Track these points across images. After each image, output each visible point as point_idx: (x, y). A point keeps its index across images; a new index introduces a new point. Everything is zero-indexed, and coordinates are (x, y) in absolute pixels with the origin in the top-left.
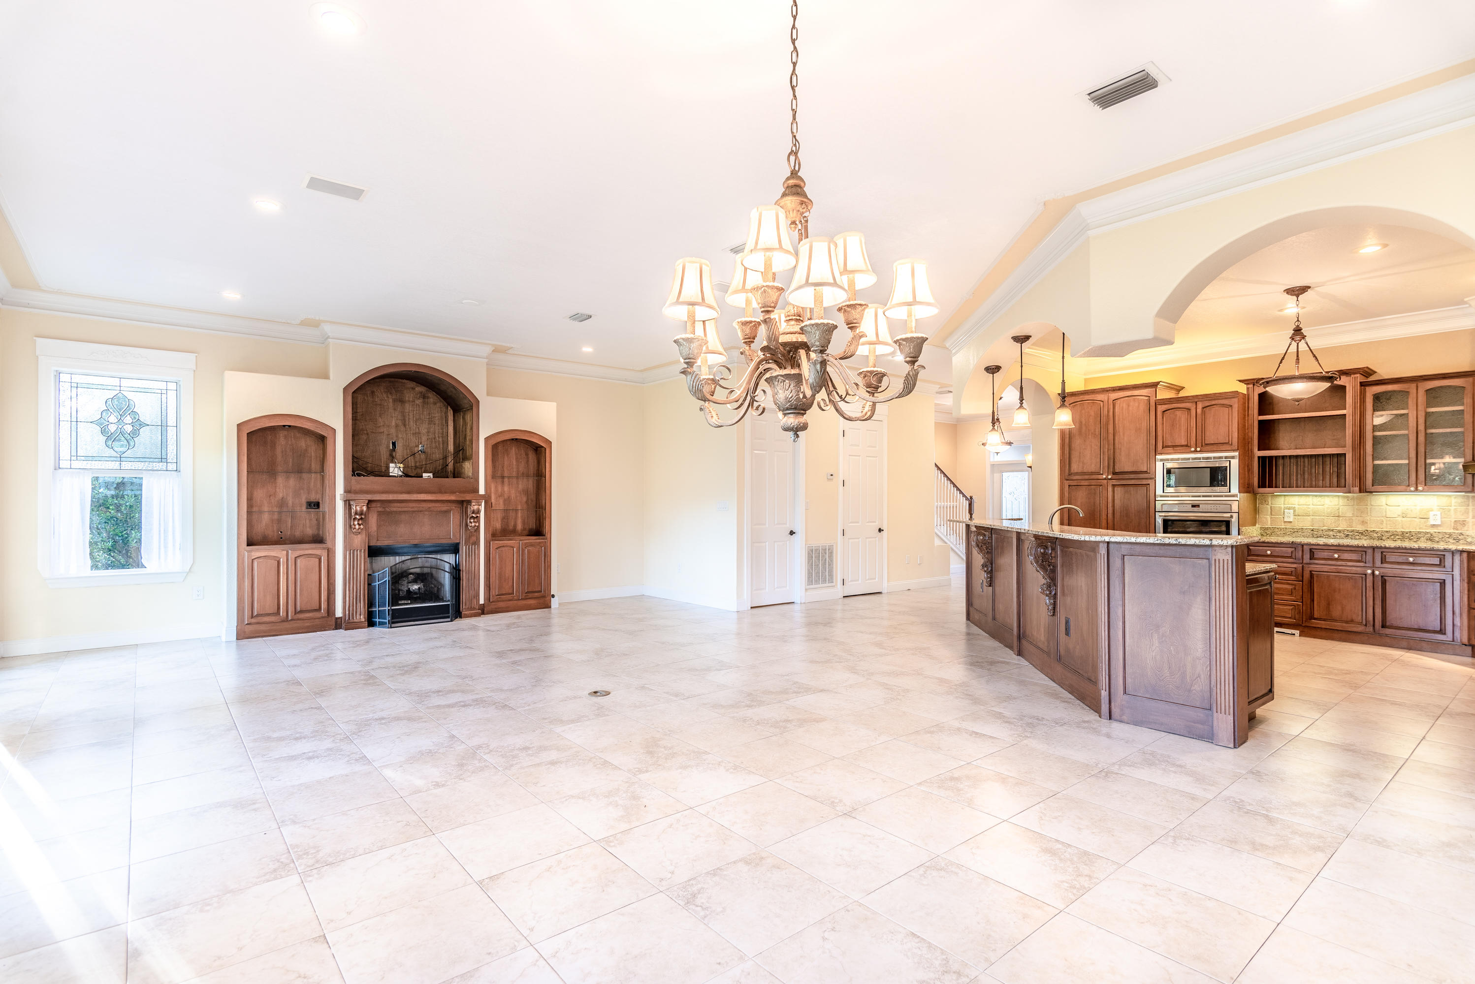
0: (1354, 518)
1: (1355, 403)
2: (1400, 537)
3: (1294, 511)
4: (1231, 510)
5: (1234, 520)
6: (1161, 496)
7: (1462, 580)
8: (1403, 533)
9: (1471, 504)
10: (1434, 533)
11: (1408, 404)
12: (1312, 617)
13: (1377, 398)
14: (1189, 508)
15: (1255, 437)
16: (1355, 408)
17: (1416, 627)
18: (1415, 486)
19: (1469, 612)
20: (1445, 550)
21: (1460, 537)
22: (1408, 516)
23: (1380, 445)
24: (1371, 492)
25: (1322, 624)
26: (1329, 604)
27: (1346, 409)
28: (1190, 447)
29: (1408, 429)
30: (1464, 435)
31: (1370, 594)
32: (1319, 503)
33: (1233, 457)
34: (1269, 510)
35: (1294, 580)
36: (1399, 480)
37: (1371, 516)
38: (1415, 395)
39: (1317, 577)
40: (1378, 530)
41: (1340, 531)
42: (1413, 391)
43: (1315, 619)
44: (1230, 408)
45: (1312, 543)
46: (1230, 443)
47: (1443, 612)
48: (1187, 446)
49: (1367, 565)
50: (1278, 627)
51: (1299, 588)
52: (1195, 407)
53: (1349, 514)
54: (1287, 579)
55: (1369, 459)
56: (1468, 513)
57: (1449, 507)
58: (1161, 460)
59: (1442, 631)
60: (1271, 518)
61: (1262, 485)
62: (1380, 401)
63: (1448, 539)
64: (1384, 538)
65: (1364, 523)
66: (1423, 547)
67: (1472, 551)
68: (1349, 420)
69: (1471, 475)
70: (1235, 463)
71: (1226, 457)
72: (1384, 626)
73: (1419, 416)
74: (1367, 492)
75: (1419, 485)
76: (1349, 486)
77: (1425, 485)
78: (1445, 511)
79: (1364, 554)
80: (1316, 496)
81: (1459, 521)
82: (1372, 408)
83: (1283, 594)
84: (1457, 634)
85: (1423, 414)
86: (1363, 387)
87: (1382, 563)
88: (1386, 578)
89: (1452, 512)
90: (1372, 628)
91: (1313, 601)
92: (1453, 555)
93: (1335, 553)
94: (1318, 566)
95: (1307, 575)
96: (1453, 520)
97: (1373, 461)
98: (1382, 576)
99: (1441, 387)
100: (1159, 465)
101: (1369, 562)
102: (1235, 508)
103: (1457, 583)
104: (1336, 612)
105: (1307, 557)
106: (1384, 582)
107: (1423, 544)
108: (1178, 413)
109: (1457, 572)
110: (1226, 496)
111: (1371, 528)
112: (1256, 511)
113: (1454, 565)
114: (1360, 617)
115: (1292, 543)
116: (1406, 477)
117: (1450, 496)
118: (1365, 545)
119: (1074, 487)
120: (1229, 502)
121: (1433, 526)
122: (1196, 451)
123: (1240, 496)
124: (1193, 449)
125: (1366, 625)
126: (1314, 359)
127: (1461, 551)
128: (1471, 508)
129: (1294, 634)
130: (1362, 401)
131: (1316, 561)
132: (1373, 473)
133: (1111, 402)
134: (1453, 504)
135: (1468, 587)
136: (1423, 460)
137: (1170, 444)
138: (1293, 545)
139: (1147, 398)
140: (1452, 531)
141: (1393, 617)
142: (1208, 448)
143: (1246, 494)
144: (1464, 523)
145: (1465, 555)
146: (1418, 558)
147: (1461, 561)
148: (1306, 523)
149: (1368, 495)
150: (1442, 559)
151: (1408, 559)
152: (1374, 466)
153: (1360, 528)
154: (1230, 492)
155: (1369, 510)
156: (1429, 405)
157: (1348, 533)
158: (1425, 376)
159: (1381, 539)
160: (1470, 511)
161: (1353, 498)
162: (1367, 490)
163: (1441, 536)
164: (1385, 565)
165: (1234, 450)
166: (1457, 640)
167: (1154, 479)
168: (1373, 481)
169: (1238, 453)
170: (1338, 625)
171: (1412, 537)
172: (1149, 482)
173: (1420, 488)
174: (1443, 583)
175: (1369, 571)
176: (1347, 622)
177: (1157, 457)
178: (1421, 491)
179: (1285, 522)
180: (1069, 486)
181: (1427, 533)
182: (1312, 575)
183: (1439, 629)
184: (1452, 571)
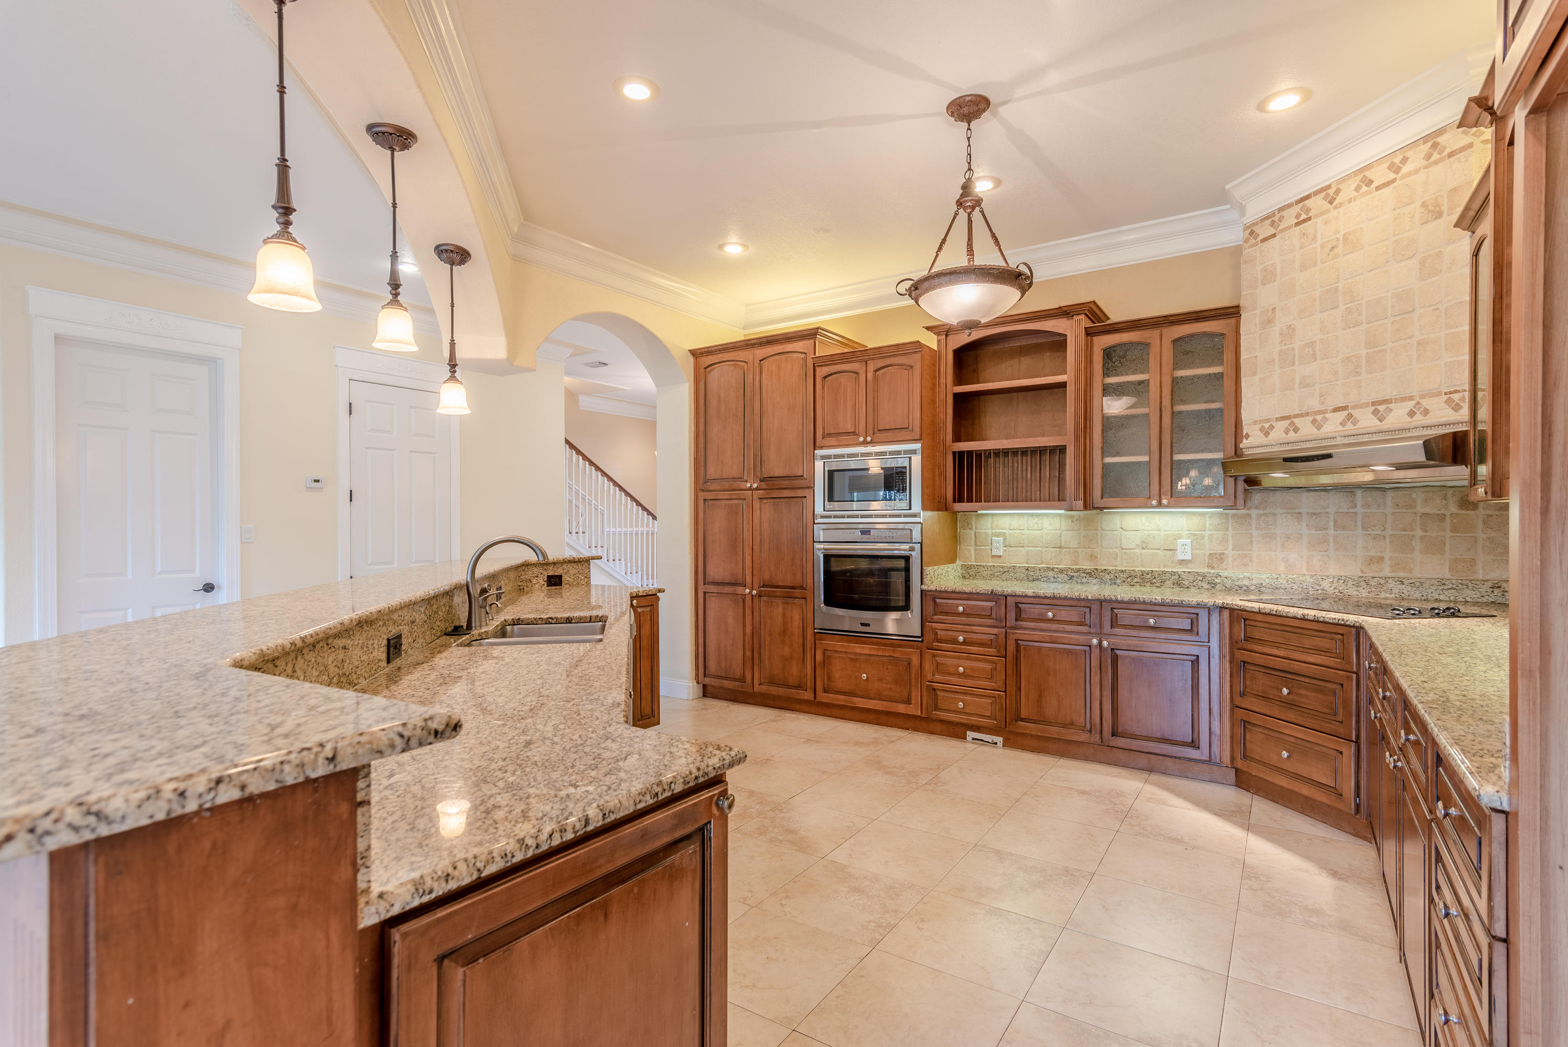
0: (1079, 550)
1: (1078, 363)
2: (1139, 581)
3: (1005, 539)
4: (911, 539)
5: (915, 555)
6: (822, 517)
7: (1221, 657)
8: (1143, 573)
9: (1230, 528)
10: (1183, 573)
11: (1148, 367)
12: (1018, 718)
13: (1108, 353)
14: (857, 535)
15: (948, 420)
16: (1078, 371)
17: (1159, 735)
18: (1157, 497)
19: (1232, 711)
20: (1199, 606)
21: (1216, 580)
22: (1150, 546)
23: (1113, 431)
24: (1101, 509)
25: (1031, 728)
26: (1040, 696)
27: (1066, 373)
28: (858, 435)
29: (1148, 406)
30: (1222, 415)
31: (1096, 679)
32: (1036, 527)
33: (914, 452)
34: (973, 537)
35: (994, 654)
36: (1137, 489)
37: (1102, 546)
38: (1158, 348)
39: (1025, 649)
40: (1110, 568)
41: (1061, 571)
42: (1156, 342)
43: (1023, 720)
44: (910, 371)
45: (1018, 593)
46: (911, 428)
47: (1196, 710)
48: (854, 433)
49: (1092, 630)
50: (974, 731)
51: (1000, 667)
52: (865, 369)
53: (1074, 544)
54: (986, 653)
55: (1097, 453)
56: (1227, 542)
57: (1202, 532)
58: (823, 457)
59: (1194, 744)
60: (976, 550)
61: (959, 498)
62: (1111, 360)
63: (1200, 583)
64: (1118, 581)
65: (1092, 557)
66: (1168, 601)
67: (1236, 607)
68: (1070, 390)
69: (1232, 480)
70: (917, 460)
71: (906, 452)
72: (1114, 734)
73: (1163, 384)
74: (1094, 508)
75: (1163, 497)
76: (1070, 499)
77: (1172, 496)
78: (1196, 539)
79: (1088, 612)
80: (1032, 515)
81: (1216, 554)
82: (1101, 372)
83: (978, 678)
84: (1216, 748)
85: (1169, 380)
86: (1089, 338)
87: (1112, 627)
88: (1117, 652)
89: (1206, 541)
90: (1098, 735)
91: (1020, 690)
92: (1209, 613)
93: (1049, 610)
94: (1028, 632)
95: (1011, 648)
96: (1208, 553)
97: (1102, 458)
98: (1112, 649)
99: (1192, 336)
100: (819, 465)
101: (1095, 625)
102: (916, 536)
103: (1215, 661)
104: (1051, 709)
105: (1012, 615)
106: (1115, 659)
107: (1169, 594)
108: (843, 378)
109: (1214, 644)
110: (905, 516)
111: (1102, 565)
112: (955, 539)
113: (1211, 632)
114: (1082, 719)
115: (992, 592)
116: (1146, 484)
117: (1203, 514)
118: (1090, 598)
119: (711, 502)
120: (908, 526)
121: (1182, 562)
122: (865, 443)
123: (926, 516)
124: (861, 439)
125: (1090, 731)
126: (992, 242)
127: (1221, 607)
128: (1230, 532)
129: (996, 743)
130: (1089, 360)
131: (1024, 624)
132: (1102, 477)
133: (756, 362)
134: (1207, 528)
135: (1231, 668)
136: (1169, 455)
137: (832, 431)
138: (992, 596)
139: (803, 356)
140: (1206, 570)
141: (1127, 720)
142: (880, 436)
143: (933, 512)
144: (1221, 557)
145: (1226, 614)
146: (1161, 620)
147: (1221, 624)
148: (1018, 559)
149: (1098, 514)
150: (1194, 622)
151: (1147, 621)
152: (1105, 466)
153: (1087, 566)
154: (910, 509)
155: (1099, 536)
156: (1176, 366)
157: (1072, 574)
158: (1171, 316)
159: (1115, 583)
160: (1230, 538)
161: (1079, 519)
162: (1095, 505)
163: (1191, 578)
164: (1117, 631)
165: (915, 440)
166: (1216, 757)
167: (811, 487)
168: (1102, 490)
169: (920, 445)
170: (1054, 731)
171: (1154, 581)
172: (806, 493)
173: (1165, 502)
174: (1195, 662)
175: (1095, 641)
176: (1064, 726)
177: (816, 452)
178: (1167, 507)
179: (993, 556)
180: (705, 500)
181: (1173, 573)
182: (1018, 647)
183: (1190, 740)
184: (1209, 642)
